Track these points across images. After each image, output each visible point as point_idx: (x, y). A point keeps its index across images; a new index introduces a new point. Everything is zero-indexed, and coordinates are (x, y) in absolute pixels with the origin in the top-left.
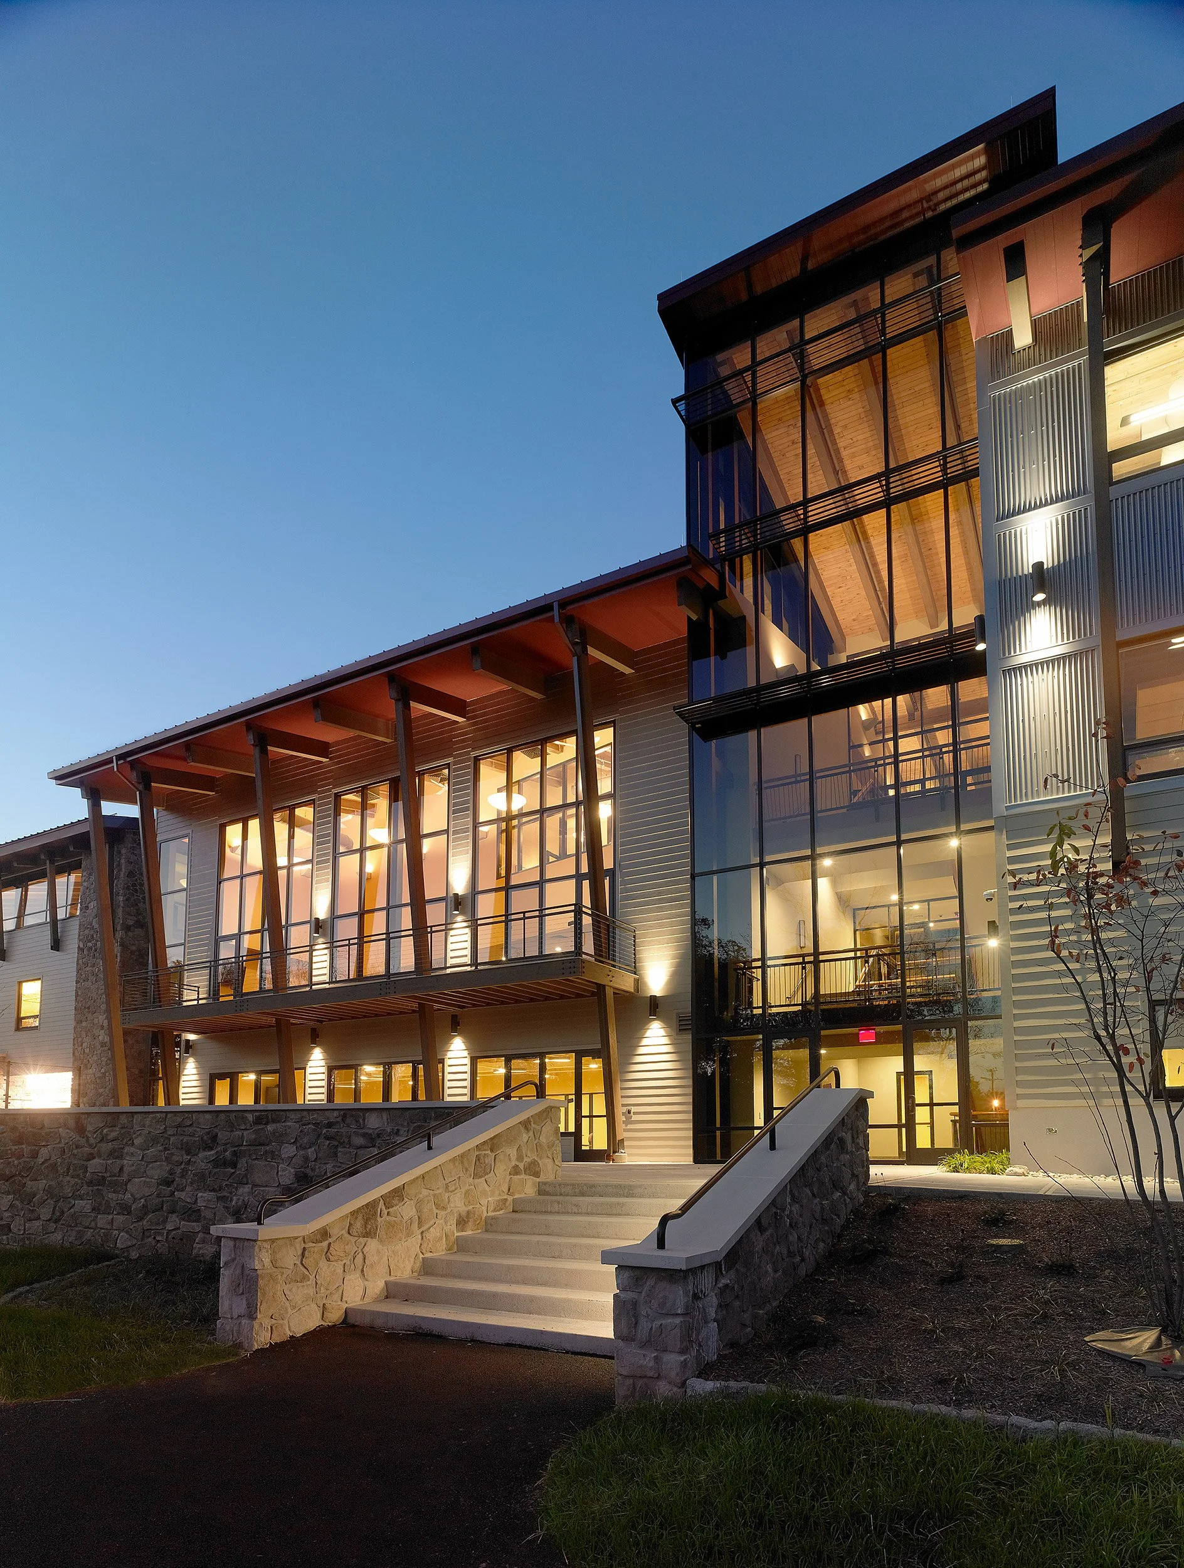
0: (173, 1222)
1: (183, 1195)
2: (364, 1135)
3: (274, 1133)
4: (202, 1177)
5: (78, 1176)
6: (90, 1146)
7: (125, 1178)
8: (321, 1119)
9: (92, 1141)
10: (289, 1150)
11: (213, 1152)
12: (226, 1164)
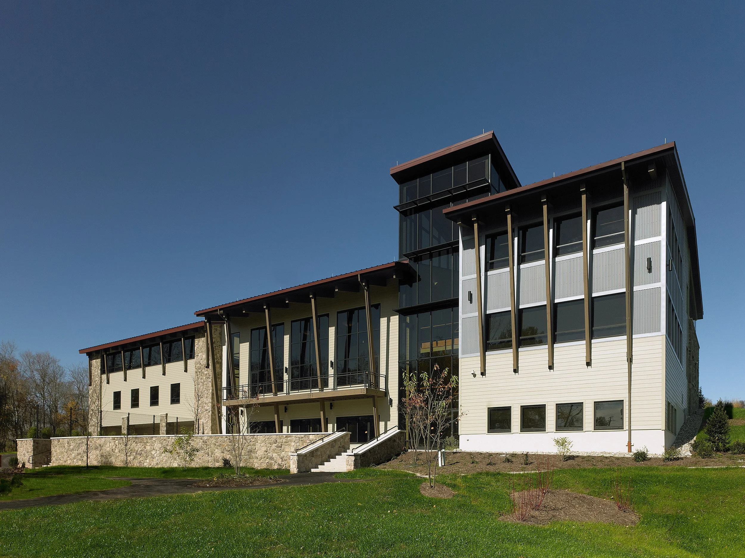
0: (268, 460)
1: (270, 454)
2: (309, 440)
3: (290, 439)
4: (274, 450)
5: (245, 450)
6: (248, 443)
7: (256, 450)
8: (300, 436)
9: (248, 442)
10: (293, 444)
11: (276, 444)
12: (279, 447)
